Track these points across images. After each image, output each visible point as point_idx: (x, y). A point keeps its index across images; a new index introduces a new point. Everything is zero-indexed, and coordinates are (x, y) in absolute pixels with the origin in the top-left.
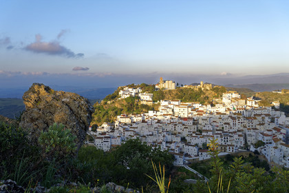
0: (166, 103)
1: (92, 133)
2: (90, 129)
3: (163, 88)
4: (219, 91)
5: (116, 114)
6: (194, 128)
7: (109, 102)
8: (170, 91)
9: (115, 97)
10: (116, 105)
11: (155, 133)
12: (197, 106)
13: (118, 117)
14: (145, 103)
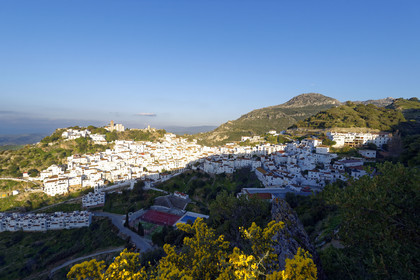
0: (121, 142)
1: (31, 179)
2: (25, 175)
3: (115, 130)
4: (162, 133)
5: (65, 155)
6: (151, 160)
7: (51, 144)
8: (122, 133)
9: (57, 138)
10: (62, 147)
11: (118, 167)
12: (149, 143)
13: (69, 158)
14: (99, 143)
